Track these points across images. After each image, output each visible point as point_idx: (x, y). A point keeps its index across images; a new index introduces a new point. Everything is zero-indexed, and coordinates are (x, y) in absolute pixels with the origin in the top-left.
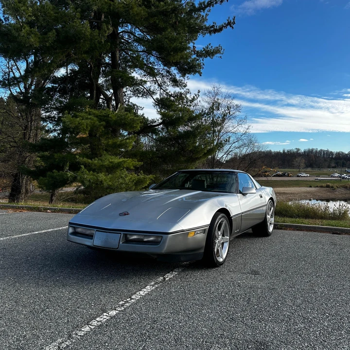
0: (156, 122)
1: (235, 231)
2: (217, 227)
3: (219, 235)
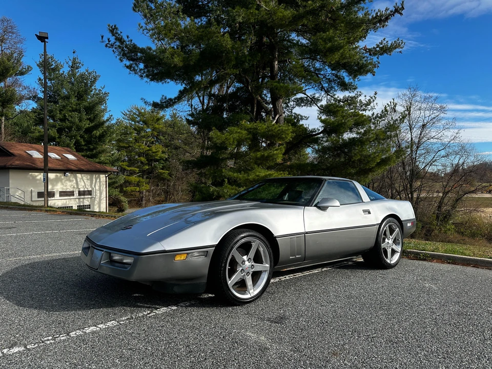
0: (316, 131)
1: (291, 257)
2: (235, 249)
3: (244, 261)
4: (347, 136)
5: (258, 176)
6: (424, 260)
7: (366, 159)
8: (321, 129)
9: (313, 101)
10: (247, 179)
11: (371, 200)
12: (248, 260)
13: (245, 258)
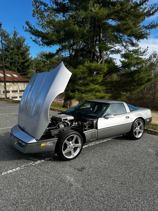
1: (91, 140)
2: (66, 140)
3: (70, 144)
4: (133, 69)
5: (91, 88)
6: (154, 134)
7: (141, 79)
8: (121, 66)
9: (118, 51)
10: (86, 90)
11: (131, 111)
12: (72, 143)
13: (71, 142)
